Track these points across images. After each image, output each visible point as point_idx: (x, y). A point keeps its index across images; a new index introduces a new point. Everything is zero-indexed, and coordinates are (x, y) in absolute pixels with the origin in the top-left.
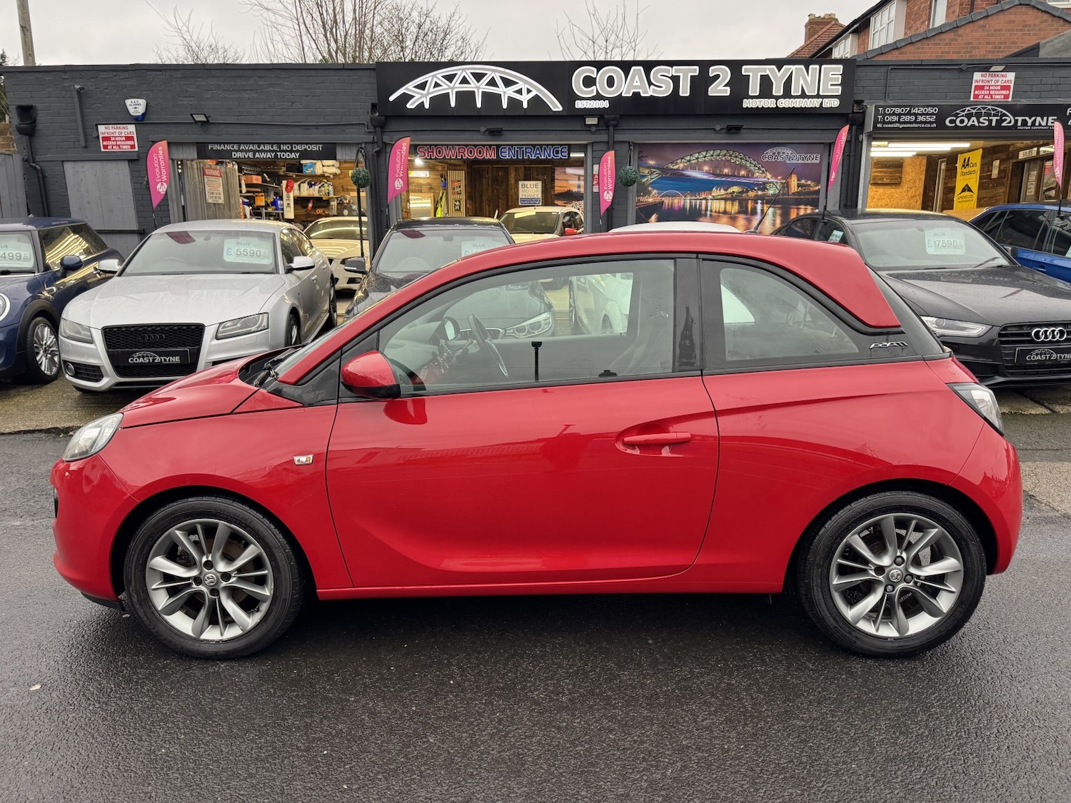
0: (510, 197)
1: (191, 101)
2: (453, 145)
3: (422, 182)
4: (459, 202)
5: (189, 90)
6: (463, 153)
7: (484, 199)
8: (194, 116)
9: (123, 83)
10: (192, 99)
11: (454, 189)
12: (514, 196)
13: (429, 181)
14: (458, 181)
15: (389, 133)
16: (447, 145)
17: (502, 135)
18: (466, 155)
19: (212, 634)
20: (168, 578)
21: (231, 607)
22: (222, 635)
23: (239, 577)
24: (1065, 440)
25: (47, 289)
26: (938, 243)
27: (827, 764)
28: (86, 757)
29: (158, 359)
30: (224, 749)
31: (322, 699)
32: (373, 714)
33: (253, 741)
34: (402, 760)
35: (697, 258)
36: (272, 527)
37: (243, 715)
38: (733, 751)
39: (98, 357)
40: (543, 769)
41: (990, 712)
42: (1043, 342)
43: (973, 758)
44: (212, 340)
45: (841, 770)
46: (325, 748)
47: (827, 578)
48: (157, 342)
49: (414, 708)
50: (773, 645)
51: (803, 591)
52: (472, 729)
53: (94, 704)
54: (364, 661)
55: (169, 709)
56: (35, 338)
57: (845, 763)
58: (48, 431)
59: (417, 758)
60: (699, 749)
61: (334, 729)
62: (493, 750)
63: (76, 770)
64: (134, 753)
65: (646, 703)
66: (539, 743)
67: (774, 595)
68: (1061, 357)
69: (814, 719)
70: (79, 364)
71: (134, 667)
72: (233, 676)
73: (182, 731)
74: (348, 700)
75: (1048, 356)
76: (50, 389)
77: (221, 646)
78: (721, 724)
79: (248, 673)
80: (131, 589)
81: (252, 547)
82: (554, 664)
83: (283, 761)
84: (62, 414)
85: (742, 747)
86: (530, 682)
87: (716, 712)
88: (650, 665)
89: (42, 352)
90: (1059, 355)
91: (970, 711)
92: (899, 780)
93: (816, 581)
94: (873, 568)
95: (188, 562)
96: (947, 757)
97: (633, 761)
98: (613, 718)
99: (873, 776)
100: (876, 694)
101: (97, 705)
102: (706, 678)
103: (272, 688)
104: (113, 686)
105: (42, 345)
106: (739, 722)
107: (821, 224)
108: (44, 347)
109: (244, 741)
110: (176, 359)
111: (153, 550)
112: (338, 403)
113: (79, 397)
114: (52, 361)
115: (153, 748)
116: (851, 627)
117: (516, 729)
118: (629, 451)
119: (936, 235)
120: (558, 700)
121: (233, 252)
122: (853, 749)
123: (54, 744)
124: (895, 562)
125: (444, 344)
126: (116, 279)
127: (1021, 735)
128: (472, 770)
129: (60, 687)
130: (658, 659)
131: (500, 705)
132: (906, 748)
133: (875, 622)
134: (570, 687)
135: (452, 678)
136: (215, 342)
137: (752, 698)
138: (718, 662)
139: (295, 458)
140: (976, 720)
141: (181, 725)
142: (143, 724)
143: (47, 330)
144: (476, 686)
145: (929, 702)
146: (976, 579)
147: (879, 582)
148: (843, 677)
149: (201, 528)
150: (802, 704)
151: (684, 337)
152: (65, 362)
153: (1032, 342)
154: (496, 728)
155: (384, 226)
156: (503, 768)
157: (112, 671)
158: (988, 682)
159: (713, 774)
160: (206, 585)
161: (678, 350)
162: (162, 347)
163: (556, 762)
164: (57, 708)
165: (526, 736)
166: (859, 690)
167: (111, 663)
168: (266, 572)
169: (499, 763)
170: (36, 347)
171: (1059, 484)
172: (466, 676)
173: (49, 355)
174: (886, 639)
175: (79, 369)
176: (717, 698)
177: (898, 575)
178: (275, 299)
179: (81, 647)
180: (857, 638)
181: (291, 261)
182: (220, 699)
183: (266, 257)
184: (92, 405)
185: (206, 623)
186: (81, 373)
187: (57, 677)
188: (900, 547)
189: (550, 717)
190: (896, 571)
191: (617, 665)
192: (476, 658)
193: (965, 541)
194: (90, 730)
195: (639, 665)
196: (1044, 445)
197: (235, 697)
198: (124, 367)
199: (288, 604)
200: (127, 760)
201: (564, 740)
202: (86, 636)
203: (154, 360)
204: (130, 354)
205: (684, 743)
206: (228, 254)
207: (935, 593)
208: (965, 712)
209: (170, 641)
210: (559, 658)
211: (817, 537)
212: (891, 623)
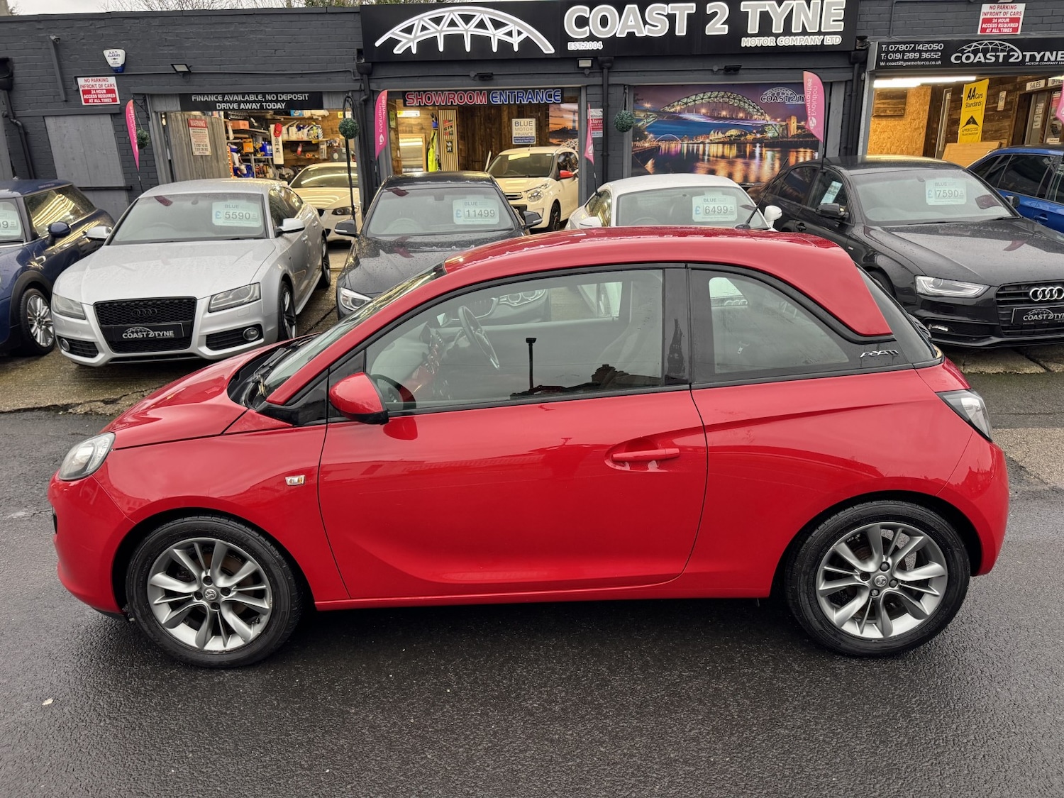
0: (503, 136)
1: (171, 50)
2: (442, 91)
3: (413, 122)
4: (451, 142)
5: (169, 38)
6: (453, 99)
7: (477, 139)
8: (175, 66)
9: (100, 32)
10: (171, 48)
11: (445, 129)
12: (507, 135)
13: (420, 121)
14: (450, 121)
15: (375, 80)
16: (437, 91)
17: (492, 79)
18: (456, 101)
19: (215, 645)
20: (169, 594)
21: (232, 619)
22: (225, 645)
23: (239, 591)
24: (1058, 403)
25: (37, 259)
26: (938, 193)
27: (808, 777)
28: (99, 780)
29: (152, 334)
30: (230, 769)
31: (323, 711)
32: (373, 727)
33: (258, 759)
34: (402, 778)
35: (686, 267)
36: (269, 544)
37: (248, 730)
38: (719, 764)
39: (92, 333)
40: (536, 787)
41: (969, 717)
42: (1040, 301)
43: (950, 768)
44: (204, 313)
45: (822, 783)
46: (327, 766)
47: (814, 584)
48: (150, 317)
49: (412, 721)
50: (760, 643)
51: (789, 596)
52: (468, 744)
53: (105, 720)
54: (364, 668)
55: (176, 724)
56: (28, 311)
57: (826, 776)
58: (47, 409)
59: (415, 776)
60: (686, 762)
61: (336, 745)
62: (488, 766)
63: (90, 793)
64: (145, 774)
65: (636, 712)
66: (533, 758)
67: (762, 600)
68: (1058, 316)
69: (799, 728)
70: (73, 340)
71: (143, 678)
72: (238, 686)
73: (190, 749)
74: (349, 712)
75: (1045, 315)
76: (47, 361)
77: (225, 656)
78: (708, 734)
79: (252, 682)
80: (134, 604)
81: (249, 563)
82: (547, 669)
83: (288, 781)
84: (61, 390)
85: (727, 759)
86: (525, 690)
87: (703, 720)
88: (640, 669)
89: (36, 324)
90: (1056, 315)
91: (949, 717)
92: (877, 793)
93: (803, 587)
94: (859, 574)
95: (187, 578)
96: (924, 768)
97: (623, 777)
98: (602, 730)
99: (852, 790)
100: (859, 698)
101: (108, 721)
102: (695, 683)
103: (276, 699)
104: (122, 699)
105: (36, 317)
106: (726, 731)
107: (820, 175)
108: (38, 318)
109: (250, 760)
110: (170, 334)
111: (153, 568)
112: (327, 423)
113: (76, 370)
114: (46, 332)
115: (163, 768)
116: (836, 630)
117: (511, 743)
118: (618, 468)
119: (936, 184)
120: (550, 709)
121: (222, 216)
122: (834, 761)
123: (68, 765)
124: (880, 568)
125: (434, 334)
126: (104, 248)
127: (997, 743)
128: (468, 789)
129: (72, 701)
130: (648, 662)
131: (495, 716)
132: (885, 759)
133: (859, 624)
134: (563, 694)
135: (449, 686)
136: (208, 315)
137: (739, 705)
138: (706, 664)
139: (286, 478)
140: (954, 726)
141: (189, 743)
142: (152, 742)
143: (39, 302)
144: (472, 695)
145: (910, 707)
146: (959, 583)
147: (864, 587)
148: (827, 679)
149: (199, 546)
150: (787, 710)
151: (672, 350)
152: (60, 338)
153: (1030, 302)
154: (491, 742)
155: (374, 184)
156: (499, 786)
157: (121, 682)
158: (968, 683)
159: (699, 790)
160: (206, 600)
161: (666, 364)
162: (155, 321)
163: (549, 779)
164: (69, 724)
165: (520, 751)
166: (842, 694)
167: (119, 673)
168: (265, 586)
169: (494, 781)
170: (30, 320)
171: (1049, 453)
172: (463, 684)
173: (43, 327)
174: (869, 640)
175: (75, 345)
176: (705, 705)
177: (883, 580)
178: (266, 267)
179: (89, 656)
180: (842, 640)
181: (280, 223)
182: (226, 713)
183: (255, 220)
184: (89, 379)
185: (209, 634)
186: (76, 349)
187: (68, 690)
188: (885, 553)
189: (543, 728)
190: (881, 577)
191: (608, 669)
192: (472, 663)
193: (950, 548)
194: (102, 749)
195: (630, 669)
196: (1038, 408)
197: (240, 710)
198: (118, 342)
199: (287, 616)
200: (139, 782)
201: (556, 754)
202: (94, 644)
203: (147, 335)
204: (124, 330)
205: (672, 755)
206: (216, 218)
207: (919, 596)
208: (944, 717)
209: (175, 653)
210: (553, 662)
211: (805, 545)
212: (875, 624)
